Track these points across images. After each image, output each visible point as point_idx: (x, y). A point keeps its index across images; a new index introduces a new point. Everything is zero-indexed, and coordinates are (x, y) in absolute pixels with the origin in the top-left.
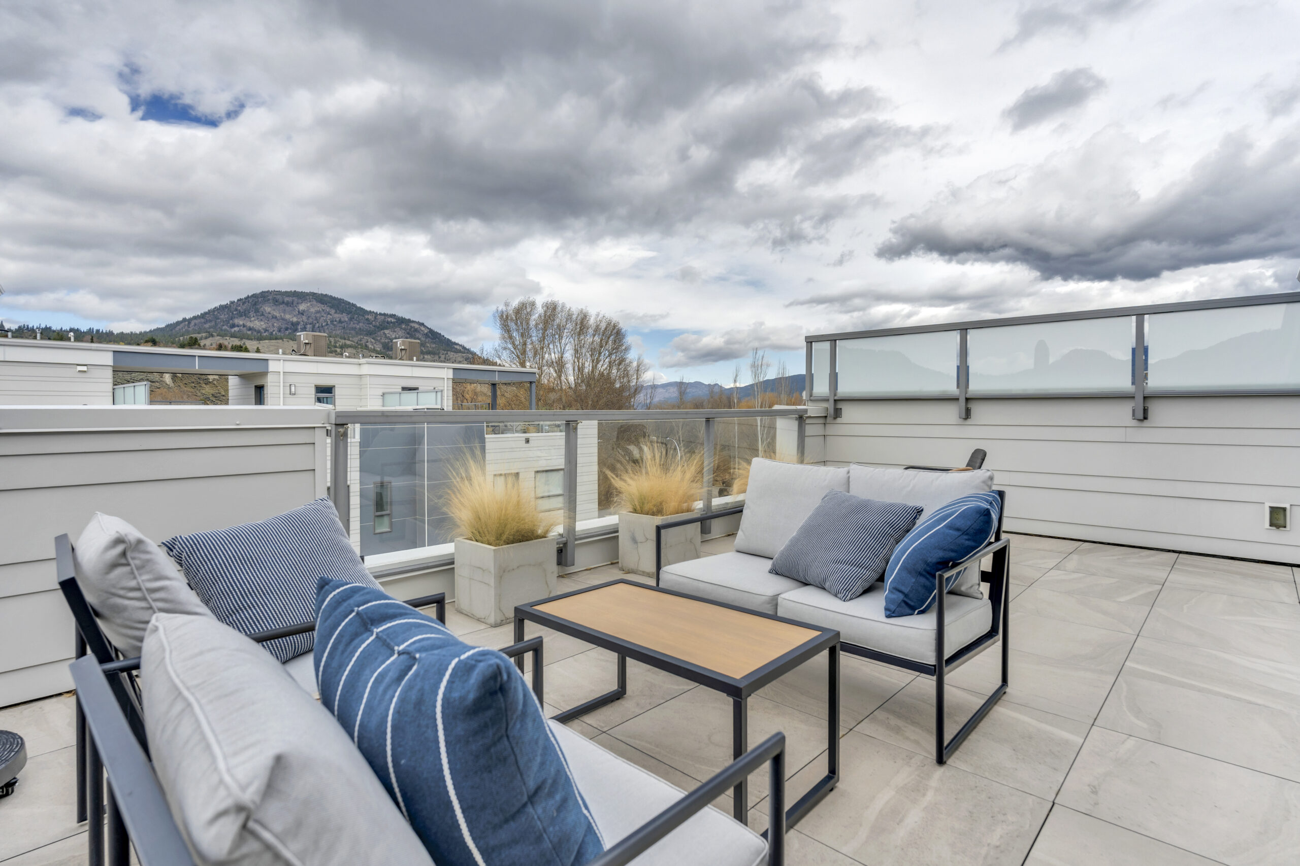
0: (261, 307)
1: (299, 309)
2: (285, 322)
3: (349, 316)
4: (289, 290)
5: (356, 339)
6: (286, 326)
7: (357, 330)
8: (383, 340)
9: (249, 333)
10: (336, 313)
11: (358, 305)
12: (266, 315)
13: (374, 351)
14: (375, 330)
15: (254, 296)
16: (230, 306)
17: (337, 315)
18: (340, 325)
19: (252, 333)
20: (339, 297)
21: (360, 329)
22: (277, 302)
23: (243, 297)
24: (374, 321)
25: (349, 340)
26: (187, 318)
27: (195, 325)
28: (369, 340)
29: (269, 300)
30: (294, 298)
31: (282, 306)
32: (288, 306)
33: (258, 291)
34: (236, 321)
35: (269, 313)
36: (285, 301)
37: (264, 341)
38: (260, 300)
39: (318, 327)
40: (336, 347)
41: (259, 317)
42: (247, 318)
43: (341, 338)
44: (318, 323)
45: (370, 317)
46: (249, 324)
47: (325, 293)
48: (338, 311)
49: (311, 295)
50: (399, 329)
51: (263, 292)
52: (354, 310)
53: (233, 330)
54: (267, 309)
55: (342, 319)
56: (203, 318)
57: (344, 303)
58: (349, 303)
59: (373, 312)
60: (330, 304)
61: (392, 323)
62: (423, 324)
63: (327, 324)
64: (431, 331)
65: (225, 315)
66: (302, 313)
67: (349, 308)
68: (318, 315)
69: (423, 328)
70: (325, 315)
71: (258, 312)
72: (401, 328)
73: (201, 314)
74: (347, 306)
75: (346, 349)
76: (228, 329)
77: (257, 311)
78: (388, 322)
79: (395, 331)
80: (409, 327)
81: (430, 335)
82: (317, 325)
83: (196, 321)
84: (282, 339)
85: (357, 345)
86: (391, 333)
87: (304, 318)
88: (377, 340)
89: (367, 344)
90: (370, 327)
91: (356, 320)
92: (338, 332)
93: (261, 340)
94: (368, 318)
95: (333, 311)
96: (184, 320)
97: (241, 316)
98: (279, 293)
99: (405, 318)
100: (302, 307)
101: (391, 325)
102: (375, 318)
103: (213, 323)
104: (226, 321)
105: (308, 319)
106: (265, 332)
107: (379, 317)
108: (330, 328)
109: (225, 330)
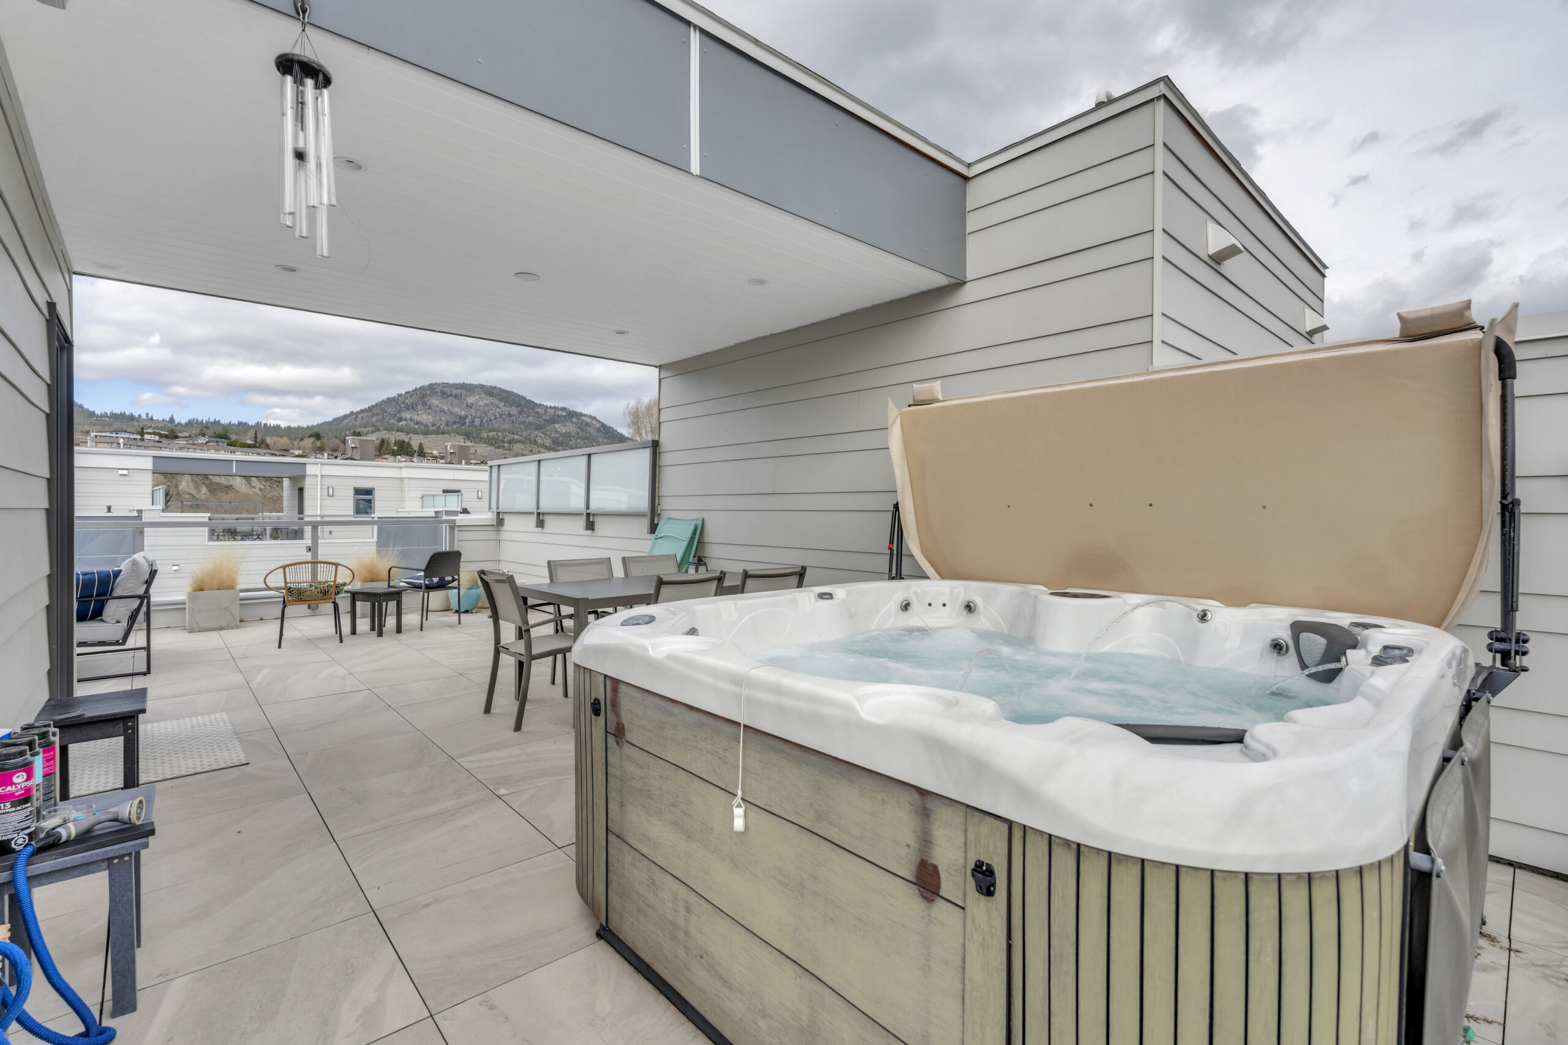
0: (429, 400)
1: (467, 402)
2: (453, 415)
3: (518, 409)
4: (458, 382)
5: (525, 434)
6: (454, 419)
7: (526, 424)
8: (553, 435)
9: (416, 427)
10: (505, 405)
11: (528, 398)
12: (434, 408)
13: (543, 446)
14: (545, 424)
15: (422, 388)
16: (398, 399)
17: (506, 409)
18: (509, 418)
19: (419, 427)
20: (508, 390)
21: (530, 423)
22: (445, 394)
23: (411, 389)
24: (545, 414)
25: (517, 435)
26: (355, 412)
27: (362, 418)
28: (539, 435)
29: (437, 392)
30: (462, 391)
31: (449, 399)
32: (456, 399)
33: (426, 384)
34: (403, 415)
35: (437, 406)
36: (453, 394)
37: (430, 436)
38: (428, 392)
39: (487, 421)
40: (503, 442)
41: (426, 411)
42: (414, 412)
43: (509, 432)
44: (486, 416)
45: (539, 410)
46: (416, 418)
47: (494, 385)
48: (507, 404)
49: (479, 387)
50: (570, 423)
51: (431, 384)
52: (523, 403)
53: (400, 424)
54: (435, 402)
55: (512, 413)
56: (370, 411)
57: (513, 395)
58: (519, 395)
59: (543, 405)
60: (499, 397)
61: (562, 416)
62: (594, 418)
63: (496, 418)
64: (603, 425)
65: (392, 408)
66: (470, 406)
67: (518, 401)
68: (487, 408)
69: (594, 422)
70: (494, 409)
71: (426, 405)
72: (572, 422)
73: (369, 407)
74: (517, 399)
75: (514, 445)
76: (395, 422)
77: (424, 404)
78: (558, 416)
79: (565, 426)
80: (580, 421)
81: (602, 429)
82: (485, 419)
83: (364, 415)
84: (448, 433)
85: (525, 440)
86: (562, 428)
87: (473, 411)
88: (547, 435)
89: (536, 439)
90: (540, 422)
91: (526, 414)
92: (507, 426)
93: (427, 434)
94: (538, 412)
95: (502, 404)
96: (352, 413)
97: (409, 409)
98: (448, 385)
99: (576, 412)
100: (471, 400)
101: (562, 418)
102: (545, 411)
103: (380, 417)
104: (393, 414)
105: (476, 413)
106: (432, 426)
107: (549, 410)
108: (499, 422)
109: (391, 424)
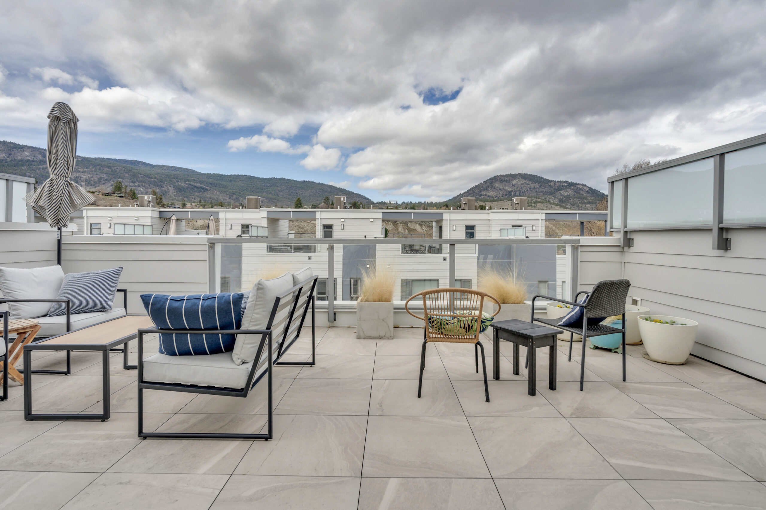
0: (494, 185)
1: (512, 184)
2: (505, 191)
3: (539, 185)
4: (508, 174)
5: (543, 198)
6: (506, 193)
7: (544, 192)
8: (559, 197)
9: (488, 198)
10: (532, 183)
11: (545, 178)
12: (496, 188)
13: (554, 204)
14: (555, 191)
15: (491, 179)
16: (480, 185)
17: (533, 185)
18: (534, 190)
19: (490, 198)
20: (534, 175)
21: (546, 191)
22: (501, 181)
23: (485, 180)
24: (554, 186)
25: (539, 198)
26: (462, 193)
28: (551, 198)
29: (498, 180)
30: (510, 178)
31: (504, 183)
32: (507, 183)
33: (493, 176)
34: (482, 193)
35: (498, 187)
36: (506, 180)
37: (495, 202)
38: (493, 181)
39: (523, 192)
40: (531, 203)
41: (493, 190)
42: (487, 191)
43: (534, 198)
44: (522, 190)
45: (551, 184)
46: (488, 194)
47: (526, 173)
48: (533, 182)
49: (519, 175)
50: (569, 189)
51: (495, 176)
52: (542, 181)
53: (481, 197)
54: (497, 185)
55: (536, 187)
56: (468, 193)
57: (536, 177)
58: (540, 177)
59: (554, 181)
60: (529, 179)
61: (565, 186)
62: (585, 185)
63: (527, 190)
64: (591, 189)
65: (477, 190)
66: (514, 186)
67: (539, 180)
68: (522, 186)
69: (585, 188)
70: (526, 185)
71: (493, 187)
72: (571, 189)
73: (467, 191)
74: (539, 179)
75: (537, 204)
76: (479, 197)
77: (492, 186)
78: (562, 186)
79: (567, 191)
80: (576, 188)
81: (590, 192)
83: (465, 195)
84: (503, 200)
85: (543, 201)
86: (565, 192)
87: (515, 188)
88: (556, 197)
89: (550, 200)
90: (551, 190)
91: (543, 187)
92: (533, 194)
93: (493, 202)
94: (550, 185)
95: (531, 183)
96: (460, 194)
97: (485, 190)
98: (503, 176)
99: (573, 183)
100: (514, 182)
101: (565, 187)
102: (555, 184)
104: (478, 193)
105: (517, 189)
106: (496, 197)
107: (557, 183)
108: (529, 192)
109: (478, 198)
